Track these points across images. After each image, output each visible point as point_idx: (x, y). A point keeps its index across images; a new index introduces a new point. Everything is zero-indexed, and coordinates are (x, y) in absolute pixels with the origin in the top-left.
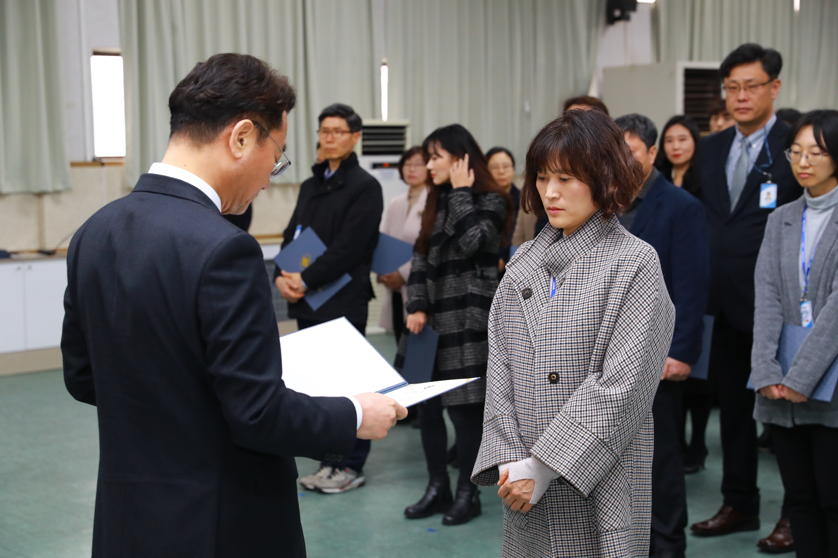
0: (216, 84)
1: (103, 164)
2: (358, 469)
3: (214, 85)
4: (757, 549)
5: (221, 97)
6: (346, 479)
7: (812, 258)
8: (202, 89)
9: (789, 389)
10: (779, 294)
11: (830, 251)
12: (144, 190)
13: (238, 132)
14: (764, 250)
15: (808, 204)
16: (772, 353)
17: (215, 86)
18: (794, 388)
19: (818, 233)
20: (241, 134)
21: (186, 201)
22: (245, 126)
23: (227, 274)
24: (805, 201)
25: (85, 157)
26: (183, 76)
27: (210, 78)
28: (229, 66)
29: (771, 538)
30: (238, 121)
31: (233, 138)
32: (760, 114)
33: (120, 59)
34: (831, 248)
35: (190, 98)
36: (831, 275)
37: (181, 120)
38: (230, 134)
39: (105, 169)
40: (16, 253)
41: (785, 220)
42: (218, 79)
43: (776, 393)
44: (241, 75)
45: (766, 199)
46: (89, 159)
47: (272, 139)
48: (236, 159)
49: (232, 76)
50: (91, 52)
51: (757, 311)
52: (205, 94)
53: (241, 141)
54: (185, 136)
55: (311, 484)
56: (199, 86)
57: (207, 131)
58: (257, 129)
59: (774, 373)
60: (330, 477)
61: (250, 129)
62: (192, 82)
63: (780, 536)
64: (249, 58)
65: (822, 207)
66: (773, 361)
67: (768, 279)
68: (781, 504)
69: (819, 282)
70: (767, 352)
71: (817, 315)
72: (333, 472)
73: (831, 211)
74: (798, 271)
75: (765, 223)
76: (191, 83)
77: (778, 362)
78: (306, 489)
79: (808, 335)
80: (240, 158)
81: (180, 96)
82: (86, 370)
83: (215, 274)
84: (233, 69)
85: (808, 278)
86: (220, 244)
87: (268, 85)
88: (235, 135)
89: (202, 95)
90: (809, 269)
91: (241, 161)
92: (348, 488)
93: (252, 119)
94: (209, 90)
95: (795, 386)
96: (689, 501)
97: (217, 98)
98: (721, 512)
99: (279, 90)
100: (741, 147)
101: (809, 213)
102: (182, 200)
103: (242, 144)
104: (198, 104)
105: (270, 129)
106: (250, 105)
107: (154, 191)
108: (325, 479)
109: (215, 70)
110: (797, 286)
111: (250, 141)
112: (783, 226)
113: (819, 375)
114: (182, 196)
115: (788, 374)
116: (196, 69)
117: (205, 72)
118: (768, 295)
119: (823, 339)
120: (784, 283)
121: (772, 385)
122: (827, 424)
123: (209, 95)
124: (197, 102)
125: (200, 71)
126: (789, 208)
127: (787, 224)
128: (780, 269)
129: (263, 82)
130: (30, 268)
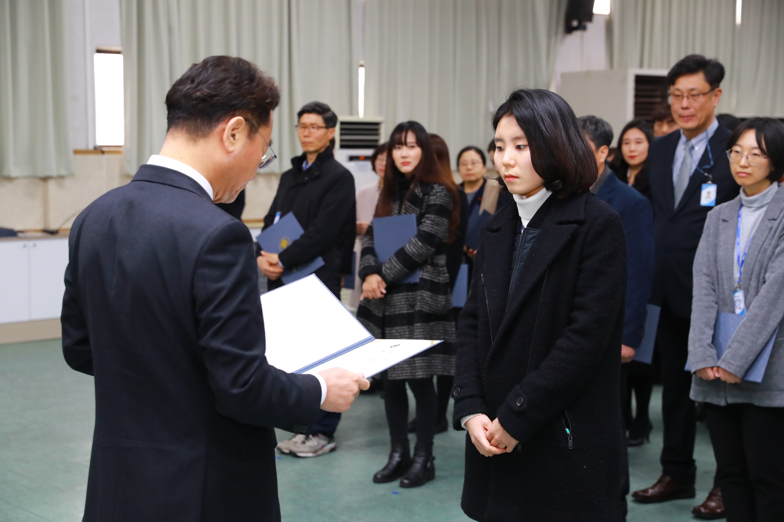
0: (212, 84)
1: (103, 152)
2: (330, 435)
3: (209, 85)
4: (691, 515)
5: (216, 95)
6: (319, 444)
7: (746, 251)
8: (199, 88)
9: (724, 370)
10: (713, 285)
11: (763, 245)
12: (144, 179)
13: (232, 128)
14: (702, 244)
15: (744, 203)
16: (709, 338)
17: (211, 86)
18: (728, 369)
19: (752, 228)
20: (233, 130)
21: (184, 190)
22: (238, 123)
23: (221, 258)
24: (740, 200)
25: (87, 145)
26: (178, 75)
27: (206, 78)
28: (223, 67)
29: (704, 505)
30: (231, 118)
31: (227, 133)
32: (702, 121)
33: (120, 57)
34: (764, 242)
35: (187, 96)
36: (764, 267)
37: (178, 116)
38: (224, 130)
39: (105, 157)
40: (22, 232)
41: (723, 217)
42: (213, 79)
43: (711, 374)
44: (234, 75)
45: (707, 198)
46: (91, 147)
47: (260, 134)
48: (228, 152)
49: (226, 76)
50: (94, 50)
51: (694, 299)
52: (201, 93)
53: (233, 136)
54: (182, 130)
55: (286, 449)
56: (196, 86)
57: (202, 127)
58: (248, 125)
59: (710, 356)
60: (304, 442)
61: (242, 125)
62: (189, 82)
63: (713, 504)
64: (240, 60)
65: (756, 205)
66: (709, 345)
67: (705, 271)
68: (714, 474)
69: (752, 274)
70: (704, 337)
71: (750, 303)
72: (307, 438)
73: (765, 209)
74: (733, 263)
75: (704, 220)
76: (187, 82)
77: (714, 347)
78: (283, 453)
79: (742, 322)
80: (232, 152)
81: (178, 95)
82: (85, 341)
83: (211, 258)
84: (226, 70)
85: (742, 269)
86: (215, 230)
87: (258, 85)
88: (229, 131)
89: (198, 94)
90: (743, 261)
91: (233, 155)
92: (320, 452)
93: (244, 116)
94: (205, 90)
95: (729, 368)
96: (631, 470)
97: (212, 96)
98: (660, 481)
99: (267, 90)
100: (685, 149)
101: (744, 211)
102: (179, 190)
103: (234, 139)
104: (194, 102)
105: (259, 125)
106: (242, 103)
107: (153, 181)
108: (299, 444)
109: (210, 71)
110: (731, 277)
111: (241, 136)
112: (721, 222)
113: (751, 358)
114: (179, 186)
115: (723, 357)
116: (191, 69)
117: (200, 73)
118: (705, 285)
119: (755, 325)
120: (720, 274)
121: (708, 368)
122: (757, 403)
123: (205, 94)
124: (194, 100)
125: (196, 72)
126: (727, 206)
127: (724, 221)
128: (716, 262)
129: (254, 82)
130: (35, 245)
